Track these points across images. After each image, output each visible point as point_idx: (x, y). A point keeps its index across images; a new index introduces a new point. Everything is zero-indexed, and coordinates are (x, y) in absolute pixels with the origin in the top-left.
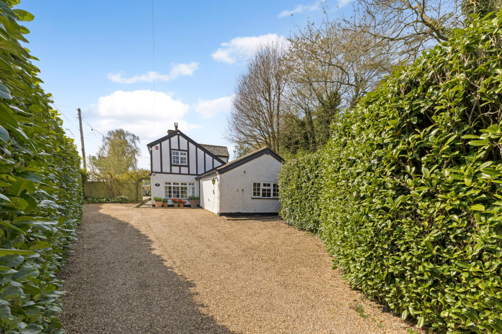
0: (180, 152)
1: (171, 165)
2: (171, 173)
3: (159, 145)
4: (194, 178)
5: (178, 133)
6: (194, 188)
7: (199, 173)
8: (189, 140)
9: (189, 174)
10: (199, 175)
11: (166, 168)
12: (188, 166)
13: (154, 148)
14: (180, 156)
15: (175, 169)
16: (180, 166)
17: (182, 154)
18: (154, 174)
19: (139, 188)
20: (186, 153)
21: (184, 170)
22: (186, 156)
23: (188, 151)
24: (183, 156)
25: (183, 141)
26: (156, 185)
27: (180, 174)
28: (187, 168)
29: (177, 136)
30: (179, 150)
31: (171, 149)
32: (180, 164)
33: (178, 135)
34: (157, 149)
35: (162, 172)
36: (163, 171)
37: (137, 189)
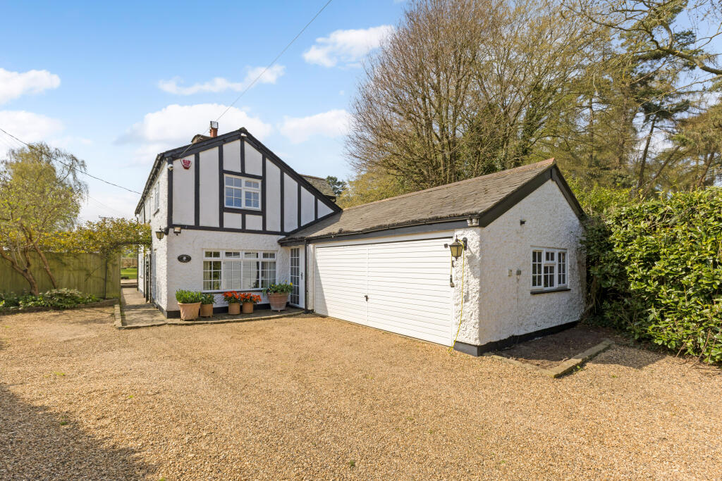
0: (244, 180)
1: (222, 209)
2: (221, 228)
3: (192, 158)
4: (276, 242)
5: (243, 135)
6: (275, 263)
7: (287, 230)
8: (267, 154)
9: (264, 231)
10: (288, 234)
11: (210, 216)
12: (263, 213)
13: (178, 164)
14: (244, 189)
15: (232, 220)
16: (244, 213)
17: (248, 184)
18: (177, 229)
19: (110, 266)
20: (259, 182)
21: (254, 222)
22: (259, 190)
23: (263, 178)
24: (252, 190)
25: (253, 155)
26: (189, 259)
27: (243, 230)
28: (261, 218)
29: (238, 143)
30: (243, 174)
31: (222, 172)
32: (243, 206)
33: (242, 139)
34: (187, 168)
35: (197, 227)
36: (202, 223)
37: (107, 268)
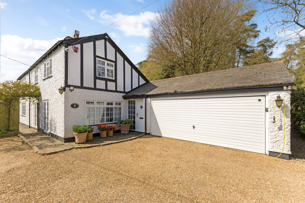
0: (106, 62)
1: (96, 78)
2: (95, 89)
3: (79, 46)
4: (122, 97)
5: (106, 37)
6: (121, 108)
7: (127, 91)
8: (118, 50)
9: (116, 91)
10: (127, 93)
11: (89, 81)
12: (115, 81)
13: (71, 48)
14: (106, 67)
15: (101, 84)
16: (107, 80)
17: (108, 65)
18: (72, 88)
20: (114, 64)
21: (111, 86)
22: (113, 69)
23: (115, 62)
24: (110, 68)
25: (111, 50)
26: (77, 106)
27: (106, 90)
28: (114, 83)
29: (103, 41)
30: (106, 59)
31: (95, 56)
32: (106, 77)
33: (106, 39)
34: (76, 52)
35: (82, 87)
36: (85, 85)
37: (10, 112)
